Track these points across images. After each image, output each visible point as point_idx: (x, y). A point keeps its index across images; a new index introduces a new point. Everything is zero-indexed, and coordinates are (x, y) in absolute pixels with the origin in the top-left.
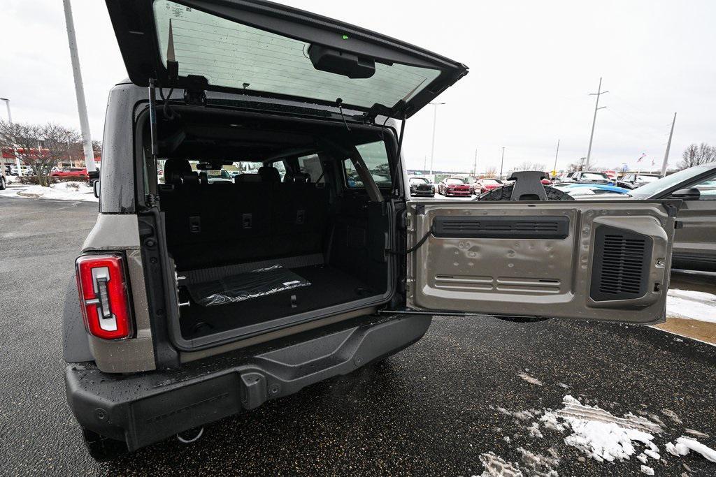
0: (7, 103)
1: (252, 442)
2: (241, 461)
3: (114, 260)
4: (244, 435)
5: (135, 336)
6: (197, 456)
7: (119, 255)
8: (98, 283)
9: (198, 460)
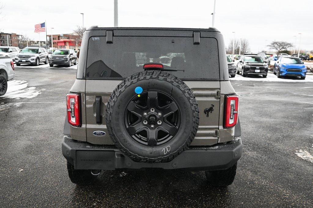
0: (83, 15)
1: (129, 198)
2: (121, 202)
3: (76, 96)
4: (127, 194)
5: (81, 126)
6: (106, 195)
7: (78, 94)
8: (71, 104)
9: (105, 196)
